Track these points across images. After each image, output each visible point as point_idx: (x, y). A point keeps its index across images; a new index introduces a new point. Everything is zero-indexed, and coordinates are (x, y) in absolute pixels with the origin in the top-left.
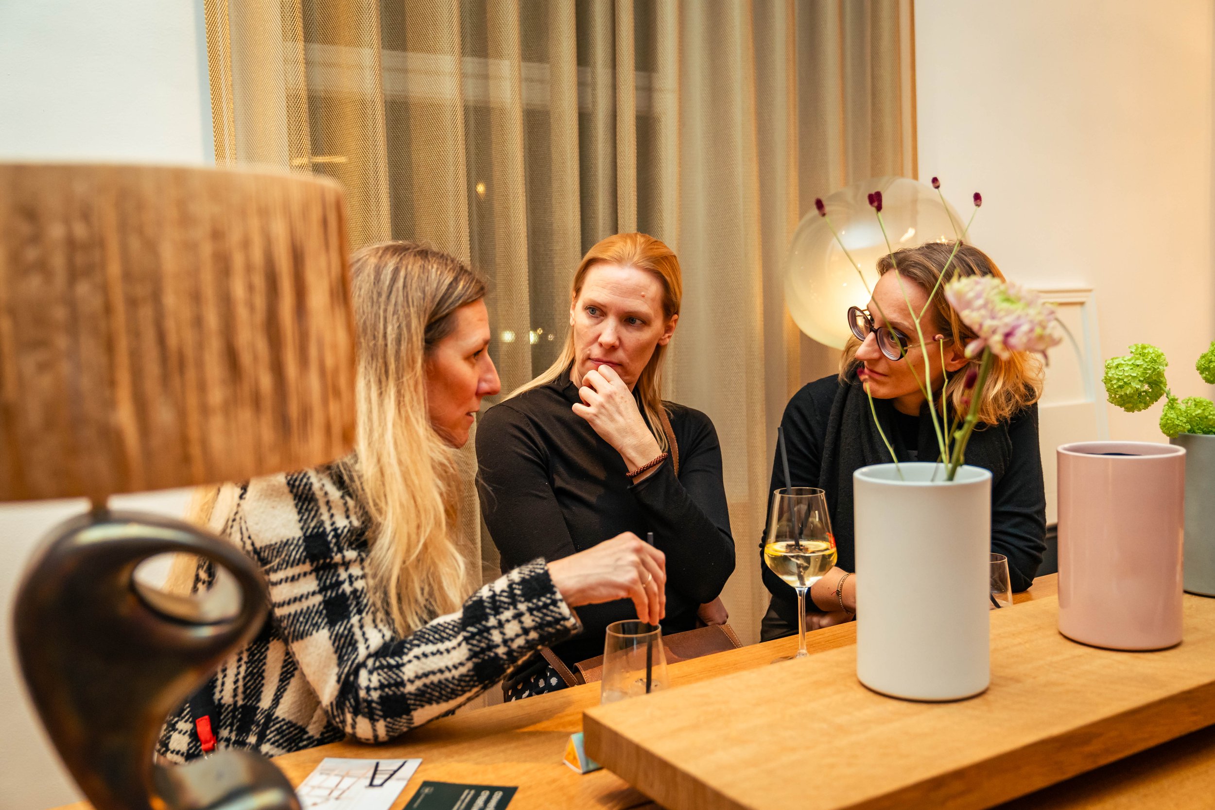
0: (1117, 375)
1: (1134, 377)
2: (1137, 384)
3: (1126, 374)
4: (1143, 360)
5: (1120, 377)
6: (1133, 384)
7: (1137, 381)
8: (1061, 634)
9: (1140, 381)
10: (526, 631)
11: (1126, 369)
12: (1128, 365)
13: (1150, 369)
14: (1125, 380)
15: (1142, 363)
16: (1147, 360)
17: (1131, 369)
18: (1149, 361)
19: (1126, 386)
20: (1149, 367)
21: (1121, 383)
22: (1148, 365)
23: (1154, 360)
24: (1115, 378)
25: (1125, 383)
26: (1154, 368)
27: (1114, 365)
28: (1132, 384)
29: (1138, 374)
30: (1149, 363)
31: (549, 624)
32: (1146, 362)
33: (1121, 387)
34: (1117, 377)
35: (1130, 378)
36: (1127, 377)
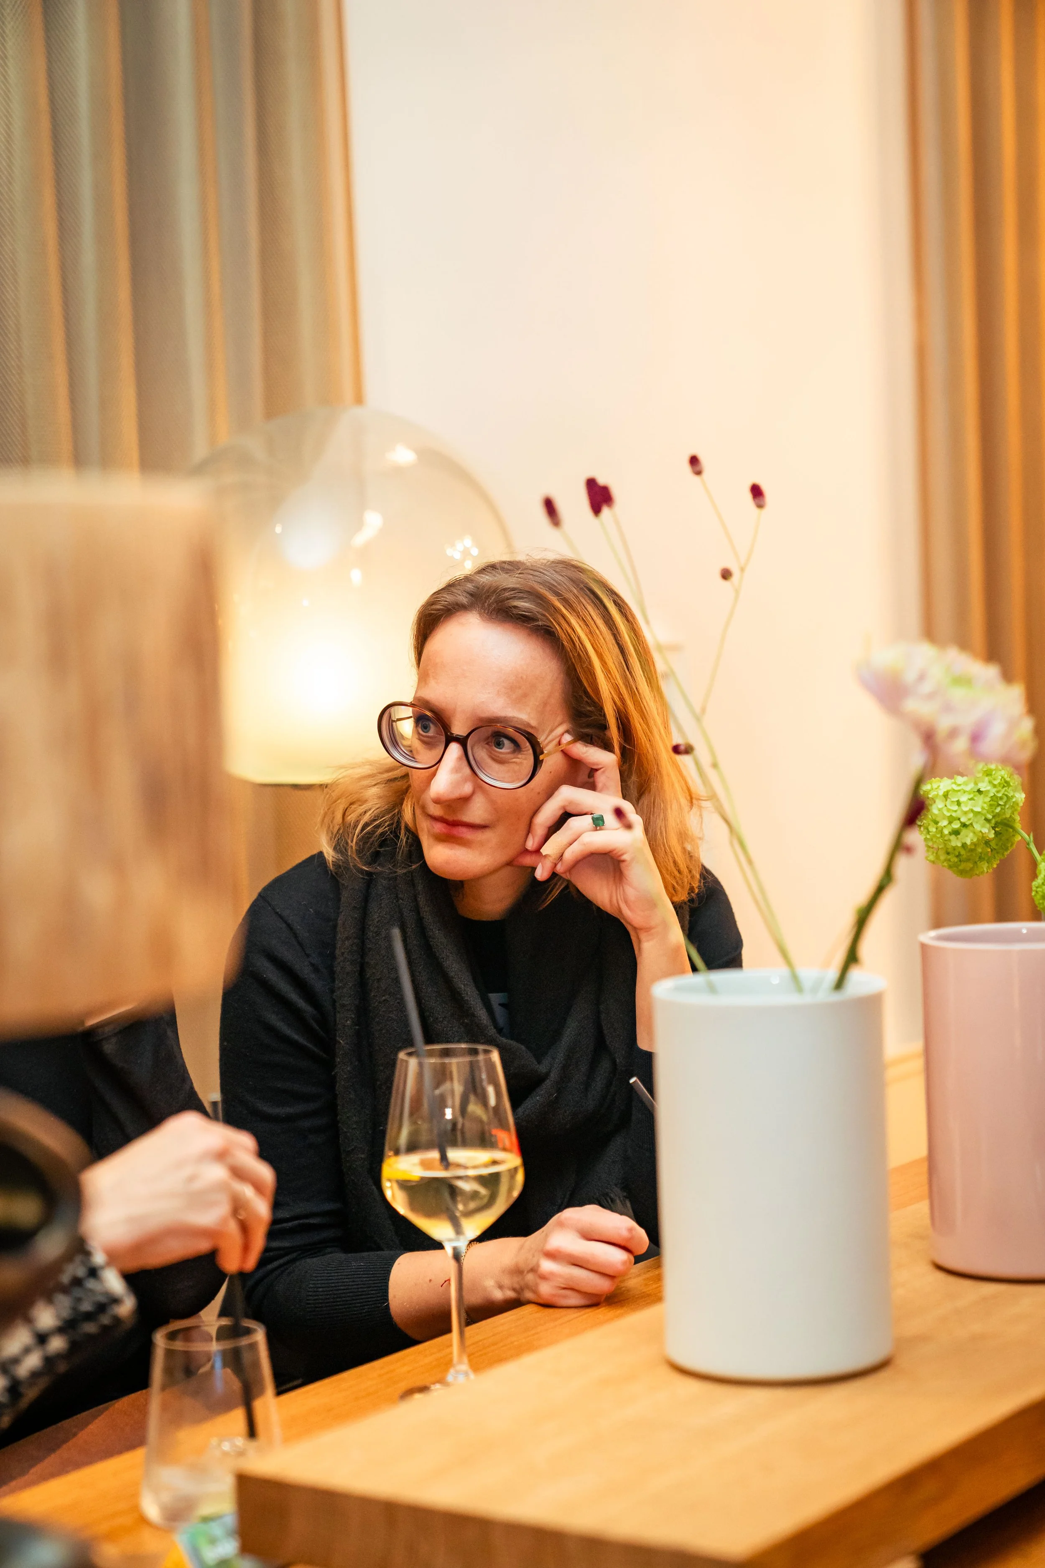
0: (949, 810)
1: (977, 814)
2: (983, 826)
3: (965, 809)
4: (990, 782)
5: (954, 815)
6: (977, 827)
7: (982, 821)
8: (939, 1268)
9: (987, 820)
10: (42, 1339)
11: (964, 798)
12: (965, 792)
13: (1001, 798)
14: (963, 820)
15: (989, 788)
16: (996, 782)
17: (971, 799)
18: (1000, 784)
19: (964, 831)
20: (1000, 795)
21: (956, 825)
22: (998, 792)
23: (1006, 782)
24: (944, 817)
25: (964, 825)
26: (1006, 796)
27: (941, 793)
28: (975, 826)
29: (983, 808)
30: (1000, 788)
31: (89, 1317)
32: (995, 786)
33: (956, 833)
34: (948, 814)
35: (971, 815)
36: (966, 813)
